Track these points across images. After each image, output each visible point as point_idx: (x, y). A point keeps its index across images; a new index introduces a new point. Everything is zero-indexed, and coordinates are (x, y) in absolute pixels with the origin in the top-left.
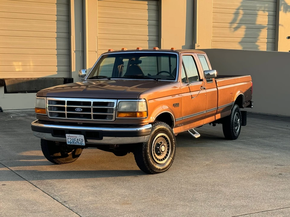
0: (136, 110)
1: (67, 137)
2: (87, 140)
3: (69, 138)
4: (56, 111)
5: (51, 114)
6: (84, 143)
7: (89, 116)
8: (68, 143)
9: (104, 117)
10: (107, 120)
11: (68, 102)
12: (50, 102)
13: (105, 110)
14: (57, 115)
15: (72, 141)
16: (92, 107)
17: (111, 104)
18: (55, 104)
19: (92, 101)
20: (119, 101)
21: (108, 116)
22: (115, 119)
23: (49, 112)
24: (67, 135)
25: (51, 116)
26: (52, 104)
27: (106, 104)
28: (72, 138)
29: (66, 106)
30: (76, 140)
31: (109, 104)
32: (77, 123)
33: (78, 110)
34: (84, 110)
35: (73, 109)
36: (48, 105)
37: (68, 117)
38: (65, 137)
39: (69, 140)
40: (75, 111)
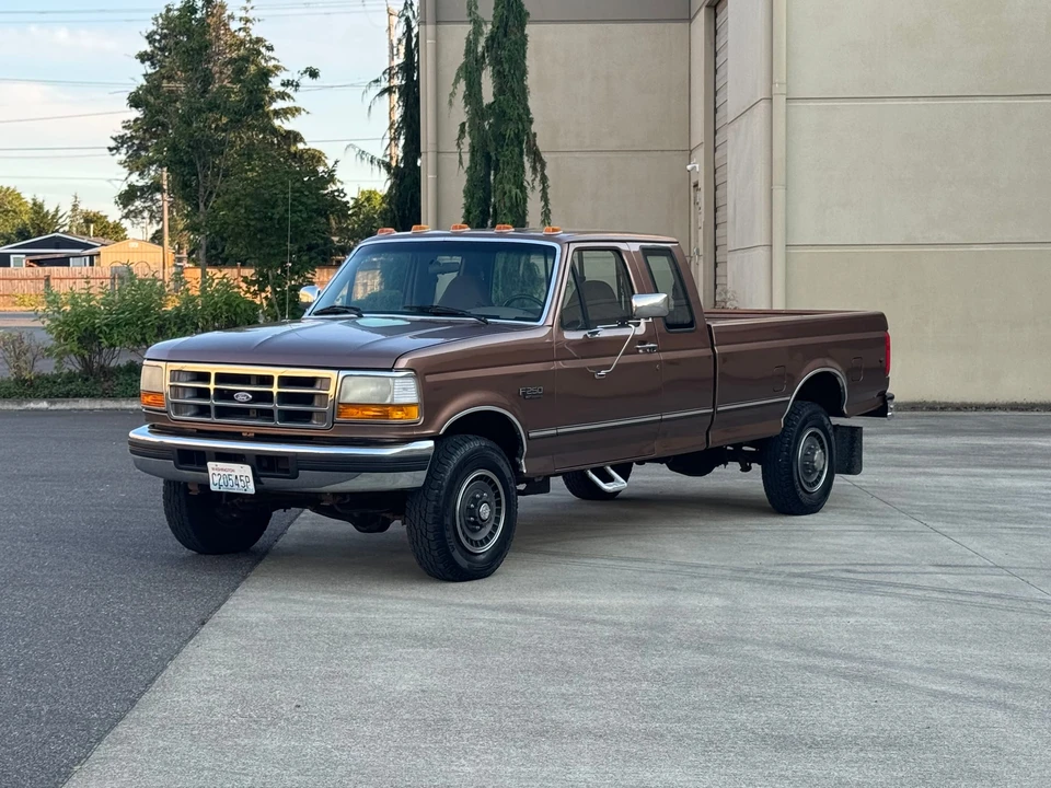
0: (386, 399)
1: (211, 472)
2: (262, 479)
3: (217, 472)
4: (189, 398)
5: (178, 407)
6: (251, 489)
7: (268, 414)
8: (213, 488)
9: (307, 417)
10: (316, 427)
11: (217, 374)
12: (175, 375)
13: (309, 399)
14: (193, 412)
15: (222, 481)
16: (275, 389)
17: (325, 381)
18: (186, 382)
19: (276, 372)
20: (343, 373)
21: (315, 415)
22: (333, 423)
23: (172, 403)
24: (211, 465)
25: (177, 413)
26: (179, 381)
27: (311, 382)
28: (222, 473)
29: (212, 386)
30: (234, 478)
31: (319, 382)
32: (241, 433)
33: (240, 397)
34: (258, 397)
35: (229, 395)
36: (168, 383)
37: (218, 416)
38: (207, 471)
39: (216, 479)
40: (233, 399)
